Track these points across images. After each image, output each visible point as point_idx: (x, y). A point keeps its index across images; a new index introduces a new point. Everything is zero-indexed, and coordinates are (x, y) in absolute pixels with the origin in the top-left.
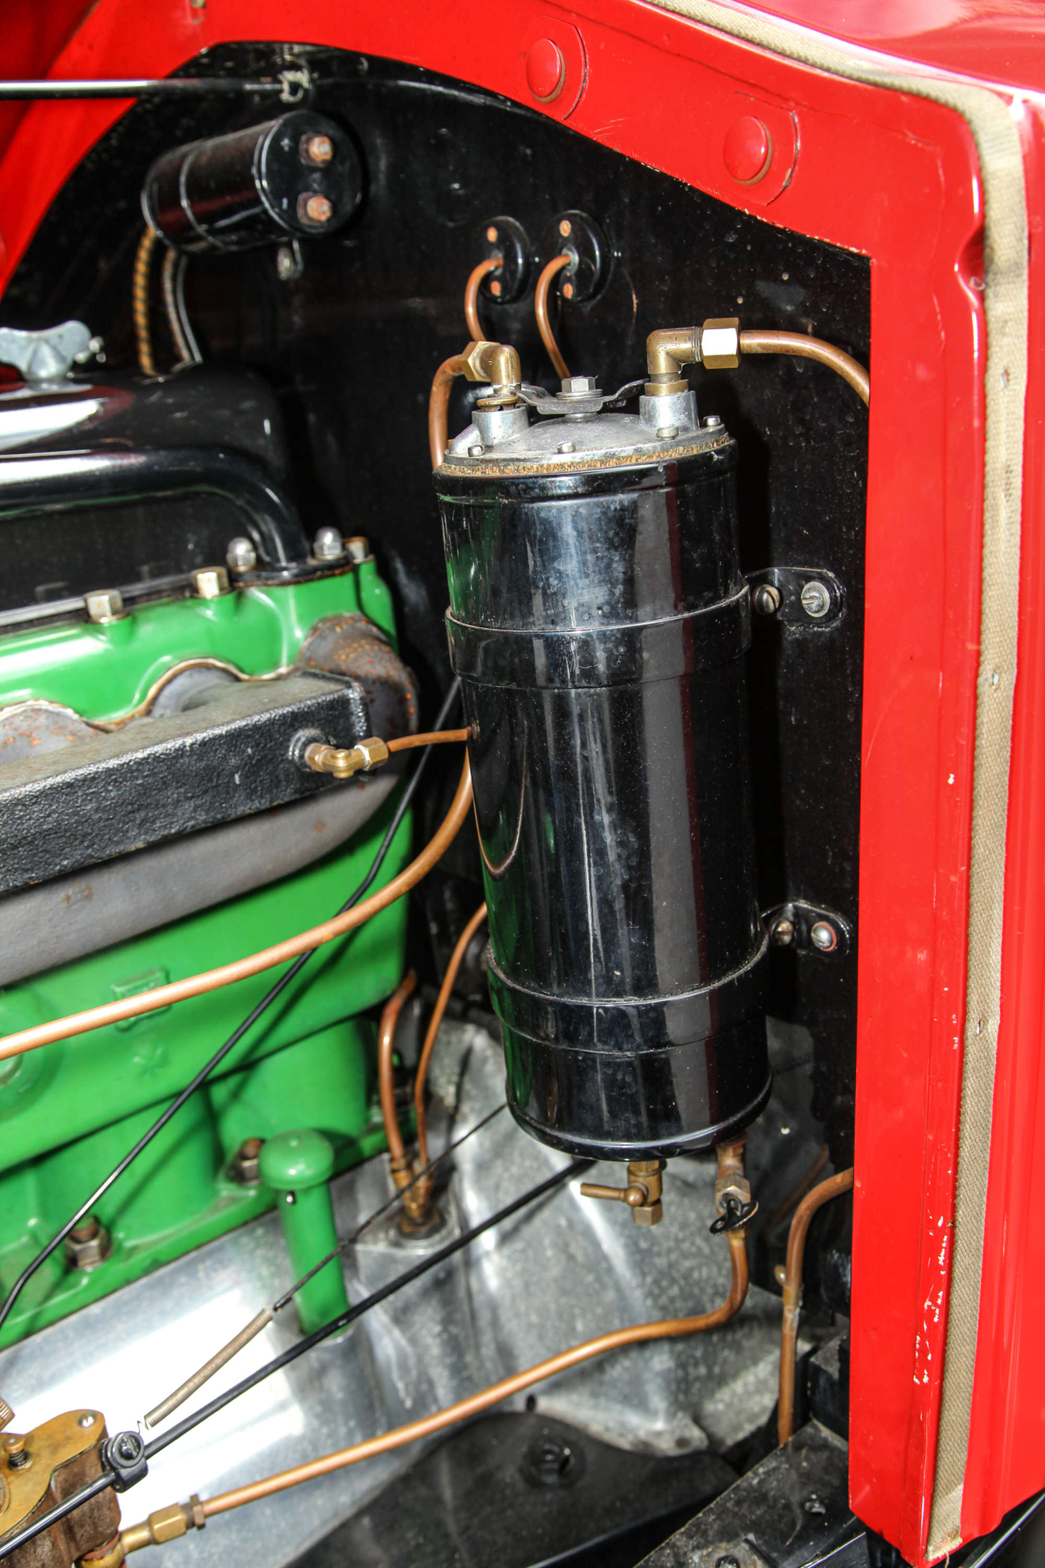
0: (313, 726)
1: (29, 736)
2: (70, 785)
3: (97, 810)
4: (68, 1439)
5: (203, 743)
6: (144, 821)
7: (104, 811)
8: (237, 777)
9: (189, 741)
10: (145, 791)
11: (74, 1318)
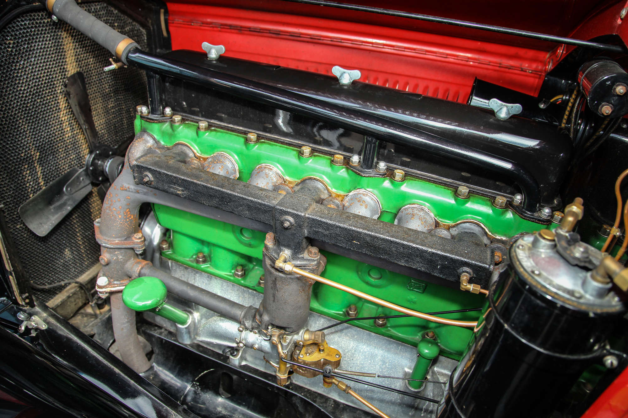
0: (470, 268)
1: (413, 216)
2: (391, 242)
3: (395, 251)
4: (331, 355)
5: (433, 253)
6: (407, 260)
7: (397, 252)
8: (439, 267)
9: (430, 250)
10: (411, 254)
11: (367, 332)
